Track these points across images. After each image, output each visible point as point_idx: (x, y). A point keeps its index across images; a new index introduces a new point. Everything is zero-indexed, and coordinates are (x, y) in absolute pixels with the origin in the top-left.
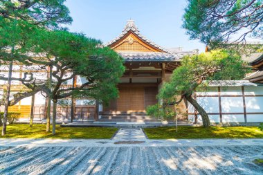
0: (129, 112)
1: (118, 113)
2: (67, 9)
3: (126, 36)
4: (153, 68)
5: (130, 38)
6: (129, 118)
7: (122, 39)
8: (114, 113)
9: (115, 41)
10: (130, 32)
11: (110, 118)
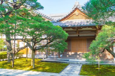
0: (78, 53)
1: (73, 53)
2: (39, 3)
3: (74, 11)
4: (91, 29)
5: (77, 12)
6: (78, 56)
7: (72, 13)
8: (70, 53)
9: (68, 15)
10: (76, 9)
11: (68, 56)
